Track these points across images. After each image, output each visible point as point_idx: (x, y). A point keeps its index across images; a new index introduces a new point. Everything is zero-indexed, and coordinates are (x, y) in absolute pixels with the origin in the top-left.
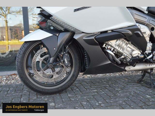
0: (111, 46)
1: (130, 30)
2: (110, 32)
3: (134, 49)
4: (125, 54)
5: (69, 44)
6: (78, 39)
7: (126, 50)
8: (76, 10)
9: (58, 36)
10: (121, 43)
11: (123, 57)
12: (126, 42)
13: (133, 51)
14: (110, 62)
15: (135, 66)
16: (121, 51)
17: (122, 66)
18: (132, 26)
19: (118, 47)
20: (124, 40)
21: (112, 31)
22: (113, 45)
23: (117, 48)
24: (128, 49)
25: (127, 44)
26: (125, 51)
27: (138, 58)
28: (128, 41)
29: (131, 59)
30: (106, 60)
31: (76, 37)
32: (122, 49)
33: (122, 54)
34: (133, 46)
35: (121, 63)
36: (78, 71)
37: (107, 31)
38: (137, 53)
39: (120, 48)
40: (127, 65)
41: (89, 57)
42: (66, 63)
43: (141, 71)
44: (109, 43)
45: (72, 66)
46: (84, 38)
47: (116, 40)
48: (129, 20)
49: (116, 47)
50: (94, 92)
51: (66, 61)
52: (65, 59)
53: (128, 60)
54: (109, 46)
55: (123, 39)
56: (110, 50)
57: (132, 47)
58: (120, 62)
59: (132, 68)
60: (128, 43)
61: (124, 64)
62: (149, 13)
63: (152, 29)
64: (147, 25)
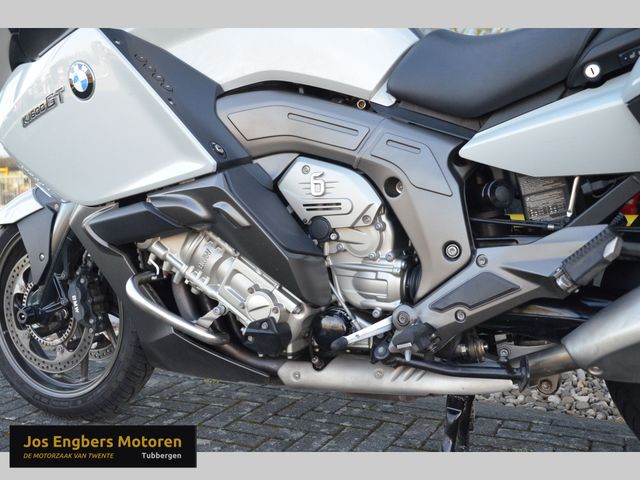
4: (227, 305)
8: (24, 121)
9: (56, 212)
10: (203, 249)
12: (225, 246)
13: (248, 290)
14: (171, 330)
19: (192, 268)
20: (217, 240)
23: (187, 271)
24: (240, 279)
25: (228, 257)
26: (224, 289)
27: (270, 332)
32: (207, 279)
42: (77, 310)
51: (75, 303)
52: (74, 297)
62: (401, 105)
63: (394, 186)
64: (363, 167)
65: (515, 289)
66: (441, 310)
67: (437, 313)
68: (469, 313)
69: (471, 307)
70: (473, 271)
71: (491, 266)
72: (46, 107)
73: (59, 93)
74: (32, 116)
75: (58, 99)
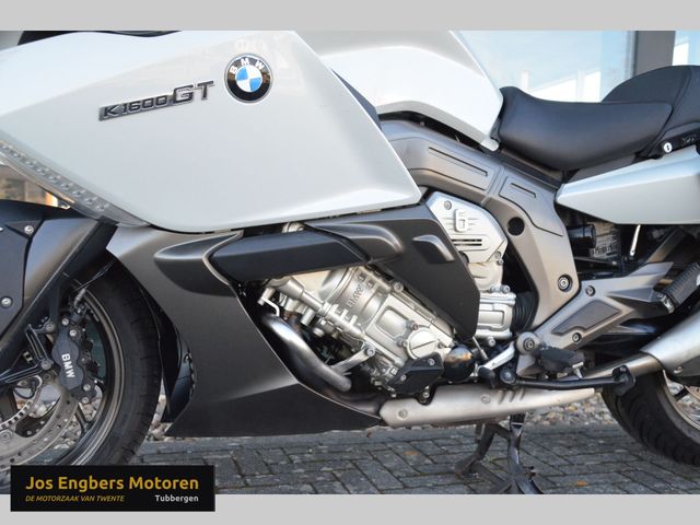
0: (302, 301)
1: (396, 227)
2: (293, 229)
3: (418, 319)
4: (374, 346)
5: (95, 278)
6: (135, 254)
7: (378, 322)
8: (107, 113)
9: (29, 237)
10: (353, 287)
11: (359, 357)
12: (380, 282)
13: (412, 327)
14: (293, 381)
15: (428, 402)
16: (350, 325)
17: (367, 401)
18: (404, 207)
19: (336, 306)
20: (370, 275)
21: (306, 225)
22: (312, 297)
23: (331, 310)
24: (390, 317)
25: (381, 294)
26: (372, 327)
27: (436, 368)
28: (388, 278)
29: (401, 370)
30: (273, 372)
31: (119, 247)
32: (355, 318)
33: (356, 344)
34: (414, 303)
35: (353, 385)
36: (140, 416)
37: (281, 225)
38: (432, 339)
39: (346, 311)
40: (381, 396)
42: (71, 374)
44: (290, 283)
46: (159, 255)
47: (324, 274)
49: (323, 304)
51: (67, 365)
52: (66, 357)
53: (390, 372)
54: (290, 301)
55: (362, 269)
56: (293, 319)
57: (409, 309)
58: (345, 384)
59: (413, 411)
60: (387, 287)
62: (503, 152)
63: (516, 226)
64: (490, 207)
65: (619, 312)
66: (561, 334)
67: (558, 337)
68: (583, 334)
69: (585, 330)
70: (584, 299)
71: (600, 295)
72: (173, 100)
73: (205, 86)
74: (130, 108)
75: (198, 94)
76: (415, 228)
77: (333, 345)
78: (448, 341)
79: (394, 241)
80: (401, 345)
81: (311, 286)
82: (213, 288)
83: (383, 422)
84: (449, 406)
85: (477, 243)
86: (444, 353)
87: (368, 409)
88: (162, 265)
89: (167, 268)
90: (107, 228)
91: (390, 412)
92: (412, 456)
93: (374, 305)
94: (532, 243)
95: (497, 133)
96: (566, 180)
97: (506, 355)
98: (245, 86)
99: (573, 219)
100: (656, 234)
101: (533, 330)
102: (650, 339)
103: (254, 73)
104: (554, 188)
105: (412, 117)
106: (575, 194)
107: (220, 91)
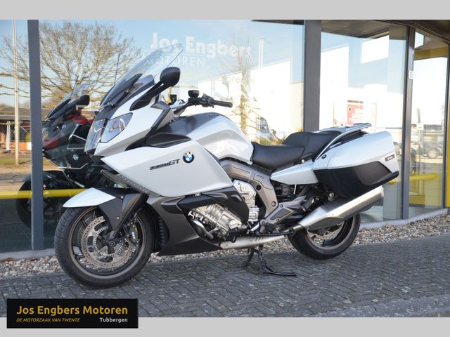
0: (200, 214)
1: (225, 193)
2: (198, 195)
3: (232, 217)
4: (220, 225)
5: (139, 210)
6: (153, 204)
7: (221, 219)
8: (152, 168)
9: (122, 199)
10: (214, 209)
11: (216, 229)
12: (221, 207)
13: (230, 220)
14: (198, 237)
15: (234, 242)
16: (213, 220)
17: (216, 242)
18: (228, 188)
20: (218, 206)
21: (202, 194)
22: (203, 213)
23: (208, 216)
24: (224, 217)
25: (222, 211)
26: (219, 221)
27: (237, 231)
28: (223, 206)
29: (227, 232)
30: (192, 234)
31: (150, 201)
32: (215, 218)
33: (215, 225)
34: (231, 213)
35: (214, 237)
37: (194, 195)
38: (236, 223)
39: (212, 216)
40: (222, 240)
41: (167, 228)
42: (134, 238)
43: (246, 249)
44: (198, 210)
45: (141, 244)
46: (162, 204)
47: (206, 207)
48: (224, 181)
49: (206, 215)
50: (174, 283)
51: (133, 235)
52: (133, 233)
53: (224, 233)
54: (197, 214)
55: (217, 204)
56: (199, 219)
57: (230, 215)
58: (212, 237)
59: (230, 245)
60: (223, 209)
61: (218, 238)
62: (254, 164)
63: (259, 188)
64: (251, 183)
65: (290, 212)
67: (272, 220)
68: (280, 219)
70: (279, 208)
71: (284, 207)
72: (169, 164)
73: (178, 160)
74: (158, 167)
75: (176, 162)
76: (231, 193)
77: (209, 226)
78: (240, 223)
79: (225, 196)
80: (228, 225)
81: (203, 210)
82: (179, 212)
83: (221, 249)
84: (240, 243)
85: (247, 194)
86: (239, 226)
87: (217, 245)
88: (163, 206)
89: (164, 207)
90: (145, 196)
91: (223, 245)
92: (226, 263)
93: (220, 214)
94: (264, 192)
95: (252, 160)
96: (274, 171)
97: (257, 226)
98: (188, 159)
99: (276, 184)
100: (301, 187)
101: (265, 219)
102: (300, 220)
103: (190, 156)
104: (270, 175)
105: (227, 159)
106: (276, 176)
107: (182, 160)
